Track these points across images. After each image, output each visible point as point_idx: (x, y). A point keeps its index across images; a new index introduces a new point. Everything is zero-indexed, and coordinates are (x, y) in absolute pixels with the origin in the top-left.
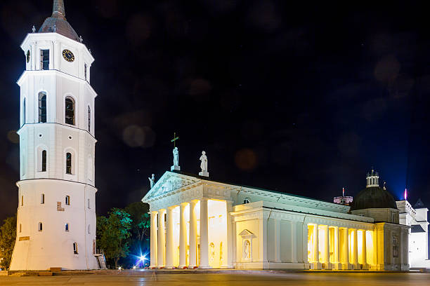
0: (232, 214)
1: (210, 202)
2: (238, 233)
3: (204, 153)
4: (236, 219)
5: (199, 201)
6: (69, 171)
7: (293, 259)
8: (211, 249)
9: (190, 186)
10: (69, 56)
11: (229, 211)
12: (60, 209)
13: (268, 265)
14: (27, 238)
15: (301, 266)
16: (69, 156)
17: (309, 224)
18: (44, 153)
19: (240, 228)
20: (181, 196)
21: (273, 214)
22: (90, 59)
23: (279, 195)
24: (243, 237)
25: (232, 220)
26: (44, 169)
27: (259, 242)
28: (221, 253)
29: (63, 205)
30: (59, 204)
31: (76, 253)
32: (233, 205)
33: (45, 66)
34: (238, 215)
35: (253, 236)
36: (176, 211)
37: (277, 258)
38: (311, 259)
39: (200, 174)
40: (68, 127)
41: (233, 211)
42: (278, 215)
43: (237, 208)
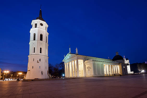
0: (85, 63)
1: (79, 60)
2: (86, 68)
3: (77, 48)
4: (86, 64)
5: (76, 60)
6: (41, 52)
7: (101, 73)
8: (79, 72)
9: (74, 56)
10: (42, 25)
11: (84, 62)
12: (38, 62)
13: (95, 75)
14: (30, 70)
15: (103, 75)
16: (41, 49)
17: (104, 64)
18: (34, 48)
19: (87, 66)
20: (71, 59)
21: (95, 62)
22: (47, 26)
23: (96, 58)
24: (88, 69)
25: (85, 65)
26: (34, 52)
27: (92, 70)
28: (82, 73)
29: (39, 61)
30: (38, 61)
31: (42, 74)
32: (85, 61)
33: (36, 27)
34: (86, 63)
35: (90, 68)
36: (70, 63)
37: (97, 74)
38: (105, 73)
39: (76, 53)
40: (41, 41)
41: (85, 62)
42: (96, 63)
43: (86, 61)
